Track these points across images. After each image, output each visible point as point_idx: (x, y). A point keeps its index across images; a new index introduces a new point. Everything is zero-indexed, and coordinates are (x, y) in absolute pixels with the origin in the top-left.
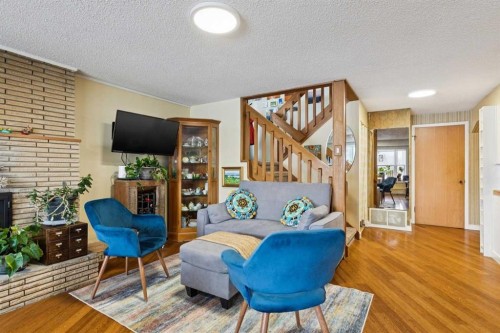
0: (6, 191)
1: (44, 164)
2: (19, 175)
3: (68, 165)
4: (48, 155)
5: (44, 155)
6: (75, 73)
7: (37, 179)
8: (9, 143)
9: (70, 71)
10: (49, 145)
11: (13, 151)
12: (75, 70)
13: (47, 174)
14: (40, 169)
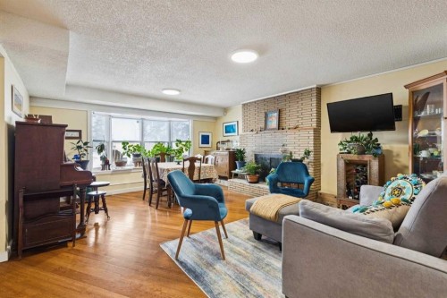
1: (297, 143)
2: (289, 148)
3: (308, 143)
4: (299, 138)
8: (286, 133)
10: (299, 133)
11: (288, 137)
13: (298, 148)
14: (296, 145)
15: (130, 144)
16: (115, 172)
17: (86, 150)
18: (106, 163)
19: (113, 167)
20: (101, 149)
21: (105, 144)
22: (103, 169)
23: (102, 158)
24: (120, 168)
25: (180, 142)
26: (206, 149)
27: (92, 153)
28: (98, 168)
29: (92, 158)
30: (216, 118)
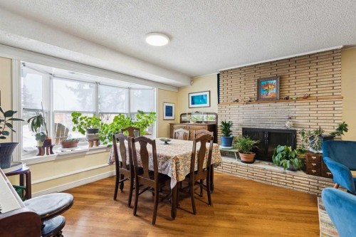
0: (293, 129)
1: (314, 115)
2: (300, 121)
3: (332, 115)
4: (317, 109)
5: (315, 109)
6: (342, 48)
7: (310, 124)
8: (295, 104)
9: (336, 50)
10: (318, 103)
11: (298, 108)
12: (341, 46)
13: (316, 121)
14: (312, 118)
15: (83, 115)
16: (61, 158)
17: (10, 126)
18: (46, 144)
19: (58, 149)
20: (38, 122)
21: (44, 116)
22: (41, 153)
23: (38, 137)
24: (68, 151)
25: (142, 113)
26: (172, 122)
27: (20, 129)
28: (33, 153)
29: (20, 137)
30: (179, 88)
